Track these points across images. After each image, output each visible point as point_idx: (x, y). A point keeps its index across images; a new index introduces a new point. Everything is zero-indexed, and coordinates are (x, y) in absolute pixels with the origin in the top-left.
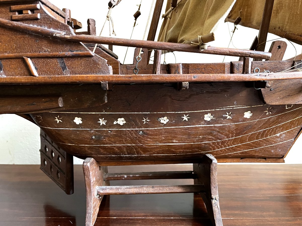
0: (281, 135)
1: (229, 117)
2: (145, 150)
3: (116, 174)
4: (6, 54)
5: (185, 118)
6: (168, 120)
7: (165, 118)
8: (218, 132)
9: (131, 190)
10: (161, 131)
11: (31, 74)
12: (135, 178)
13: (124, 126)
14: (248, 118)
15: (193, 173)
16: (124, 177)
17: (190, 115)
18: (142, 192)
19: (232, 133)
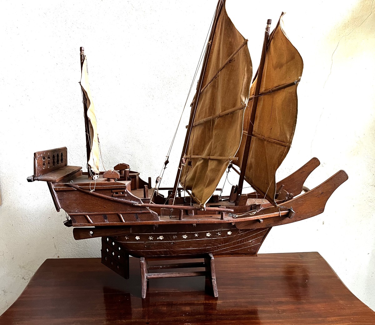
0: (252, 241)
1: (219, 234)
2: (174, 252)
3: (155, 265)
4: (110, 212)
5: (196, 235)
6: (187, 237)
7: (185, 236)
8: (215, 242)
9: (166, 275)
10: (183, 242)
11: (122, 221)
12: (167, 268)
13: (163, 240)
14: (230, 234)
15: (204, 263)
16: (160, 267)
17: (199, 234)
18: (173, 276)
19: (222, 242)
